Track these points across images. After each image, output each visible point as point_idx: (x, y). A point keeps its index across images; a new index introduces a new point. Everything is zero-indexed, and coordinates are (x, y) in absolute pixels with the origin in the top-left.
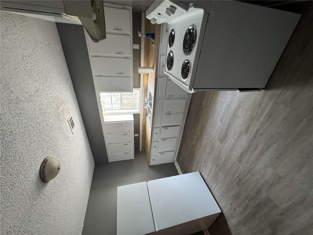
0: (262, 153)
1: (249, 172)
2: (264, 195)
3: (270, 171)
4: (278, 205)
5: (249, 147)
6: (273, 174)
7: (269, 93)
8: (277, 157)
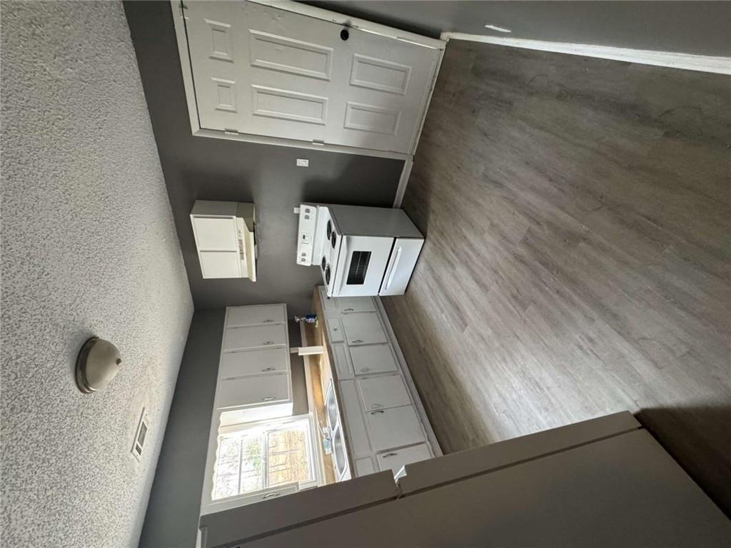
0: (471, 246)
1: (496, 272)
2: (522, 250)
3: (489, 238)
4: (527, 229)
5: (468, 266)
6: (490, 234)
7: (429, 234)
8: (473, 227)
